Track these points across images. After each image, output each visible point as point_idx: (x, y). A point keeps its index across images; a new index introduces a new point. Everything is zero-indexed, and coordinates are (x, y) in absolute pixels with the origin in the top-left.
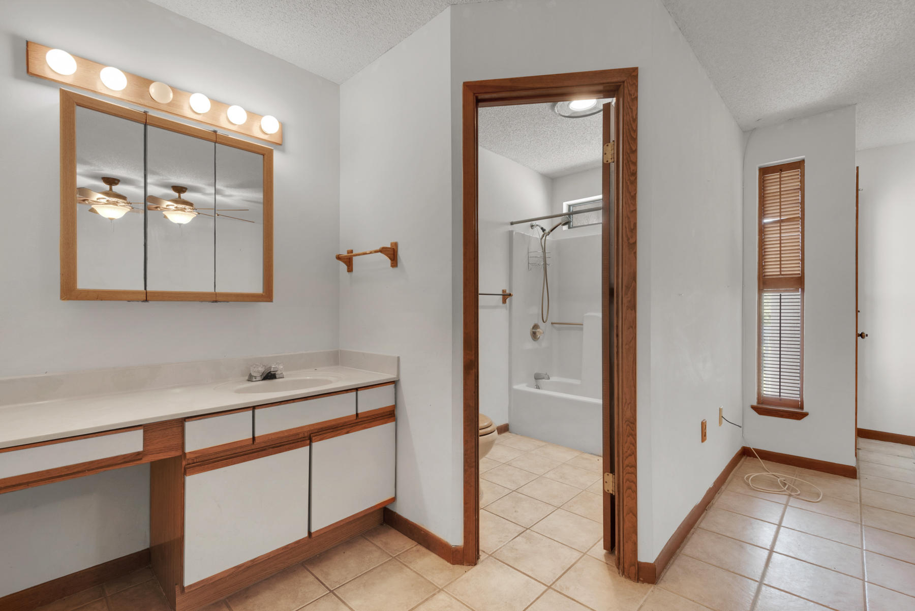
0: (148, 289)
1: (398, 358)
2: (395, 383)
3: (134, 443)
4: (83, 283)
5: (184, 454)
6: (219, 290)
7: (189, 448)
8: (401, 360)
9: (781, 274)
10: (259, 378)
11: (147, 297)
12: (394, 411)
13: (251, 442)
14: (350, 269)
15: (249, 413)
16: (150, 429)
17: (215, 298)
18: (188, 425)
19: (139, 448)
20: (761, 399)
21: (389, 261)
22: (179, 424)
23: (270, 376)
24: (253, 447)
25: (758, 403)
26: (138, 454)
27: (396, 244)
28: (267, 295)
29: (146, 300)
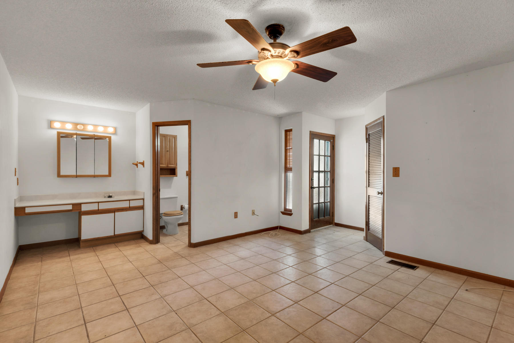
0: (77, 174)
1: (144, 193)
2: (143, 199)
3: (70, 207)
4: (62, 173)
5: (81, 211)
6: (95, 174)
7: (82, 210)
8: (145, 193)
9: (289, 167)
10: (107, 197)
11: (77, 176)
12: (143, 207)
13: (98, 210)
14: (137, 167)
15: (97, 203)
16: (73, 205)
17: (94, 176)
18: (82, 205)
19: (71, 208)
20: (285, 209)
21: (142, 166)
22: (80, 204)
23: (110, 197)
24: (98, 212)
25: (285, 211)
26: (71, 210)
27: (144, 161)
28: (110, 175)
29: (76, 177)
